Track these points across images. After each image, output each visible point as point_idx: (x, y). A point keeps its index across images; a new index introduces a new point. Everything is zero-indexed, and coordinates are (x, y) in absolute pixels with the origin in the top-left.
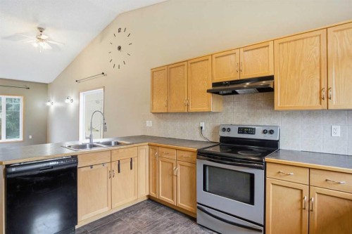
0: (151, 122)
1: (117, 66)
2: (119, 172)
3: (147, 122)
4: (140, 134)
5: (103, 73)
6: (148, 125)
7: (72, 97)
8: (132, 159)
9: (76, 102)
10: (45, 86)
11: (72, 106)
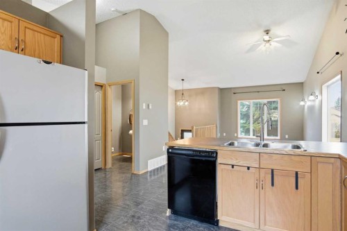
2: (273, 184)
5: (337, 53)
7: (317, 93)
8: (297, 173)
9: (319, 97)
10: (300, 85)
11: (317, 103)
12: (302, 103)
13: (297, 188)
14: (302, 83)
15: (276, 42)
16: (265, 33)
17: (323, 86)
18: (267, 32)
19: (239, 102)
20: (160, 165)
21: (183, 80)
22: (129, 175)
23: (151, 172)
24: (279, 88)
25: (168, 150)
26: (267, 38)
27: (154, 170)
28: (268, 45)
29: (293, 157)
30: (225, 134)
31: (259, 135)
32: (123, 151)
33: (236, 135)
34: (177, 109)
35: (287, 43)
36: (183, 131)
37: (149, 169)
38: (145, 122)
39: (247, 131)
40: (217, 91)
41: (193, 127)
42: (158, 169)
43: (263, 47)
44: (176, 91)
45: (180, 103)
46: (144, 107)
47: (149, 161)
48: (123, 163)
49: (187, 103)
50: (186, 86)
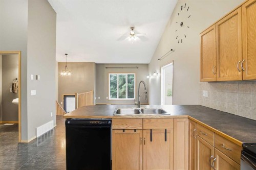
0: (207, 91)
1: (180, 41)
2: (151, 140)
3: (204, 92)
4: (197, 104)
5: (172, 50)
6: (204, 95)
7: (158, 71)
8: (166, 130)
9: (159, 74)
10: (147, 65)
11: (158, 78)
12: (148, 77)
13: (166, 140)
14: (148, 64)
15: (137, 36)
16: (131, 29)
17: (162, 68)
18: (132, 29)
19: (110, 74)
20: (48, 130)
21: (66, 54)
22: (15, 146)
23: (39, 138)
24: (135, 66)
25: (66, 122)
26: (132, 33)
27: (43, 136)
28: (132, 37)
29: (164, 120)
30: (99, 98)
31: (137, 103)
32: (3, 120)
33: (107, 98)
34: (60, 78)
35: (143, 38)
36: (65, 96)
37: (38, 135)
38: (34, 92)
39: (114, 95)
40: (94, 66)
41: (76, 94)
42: (46, 134)
43: (130, 39)
44: (59, 63)
45: (64, 74)
46: (32, 78)
47: (38, 128)
48: (6, 133)
49: (69, 74)
50: (69, 59)
